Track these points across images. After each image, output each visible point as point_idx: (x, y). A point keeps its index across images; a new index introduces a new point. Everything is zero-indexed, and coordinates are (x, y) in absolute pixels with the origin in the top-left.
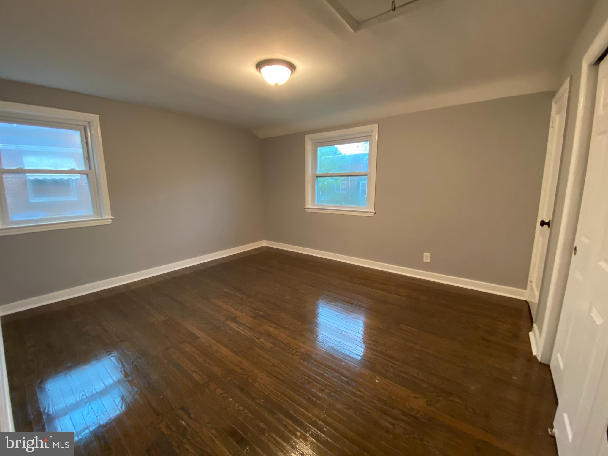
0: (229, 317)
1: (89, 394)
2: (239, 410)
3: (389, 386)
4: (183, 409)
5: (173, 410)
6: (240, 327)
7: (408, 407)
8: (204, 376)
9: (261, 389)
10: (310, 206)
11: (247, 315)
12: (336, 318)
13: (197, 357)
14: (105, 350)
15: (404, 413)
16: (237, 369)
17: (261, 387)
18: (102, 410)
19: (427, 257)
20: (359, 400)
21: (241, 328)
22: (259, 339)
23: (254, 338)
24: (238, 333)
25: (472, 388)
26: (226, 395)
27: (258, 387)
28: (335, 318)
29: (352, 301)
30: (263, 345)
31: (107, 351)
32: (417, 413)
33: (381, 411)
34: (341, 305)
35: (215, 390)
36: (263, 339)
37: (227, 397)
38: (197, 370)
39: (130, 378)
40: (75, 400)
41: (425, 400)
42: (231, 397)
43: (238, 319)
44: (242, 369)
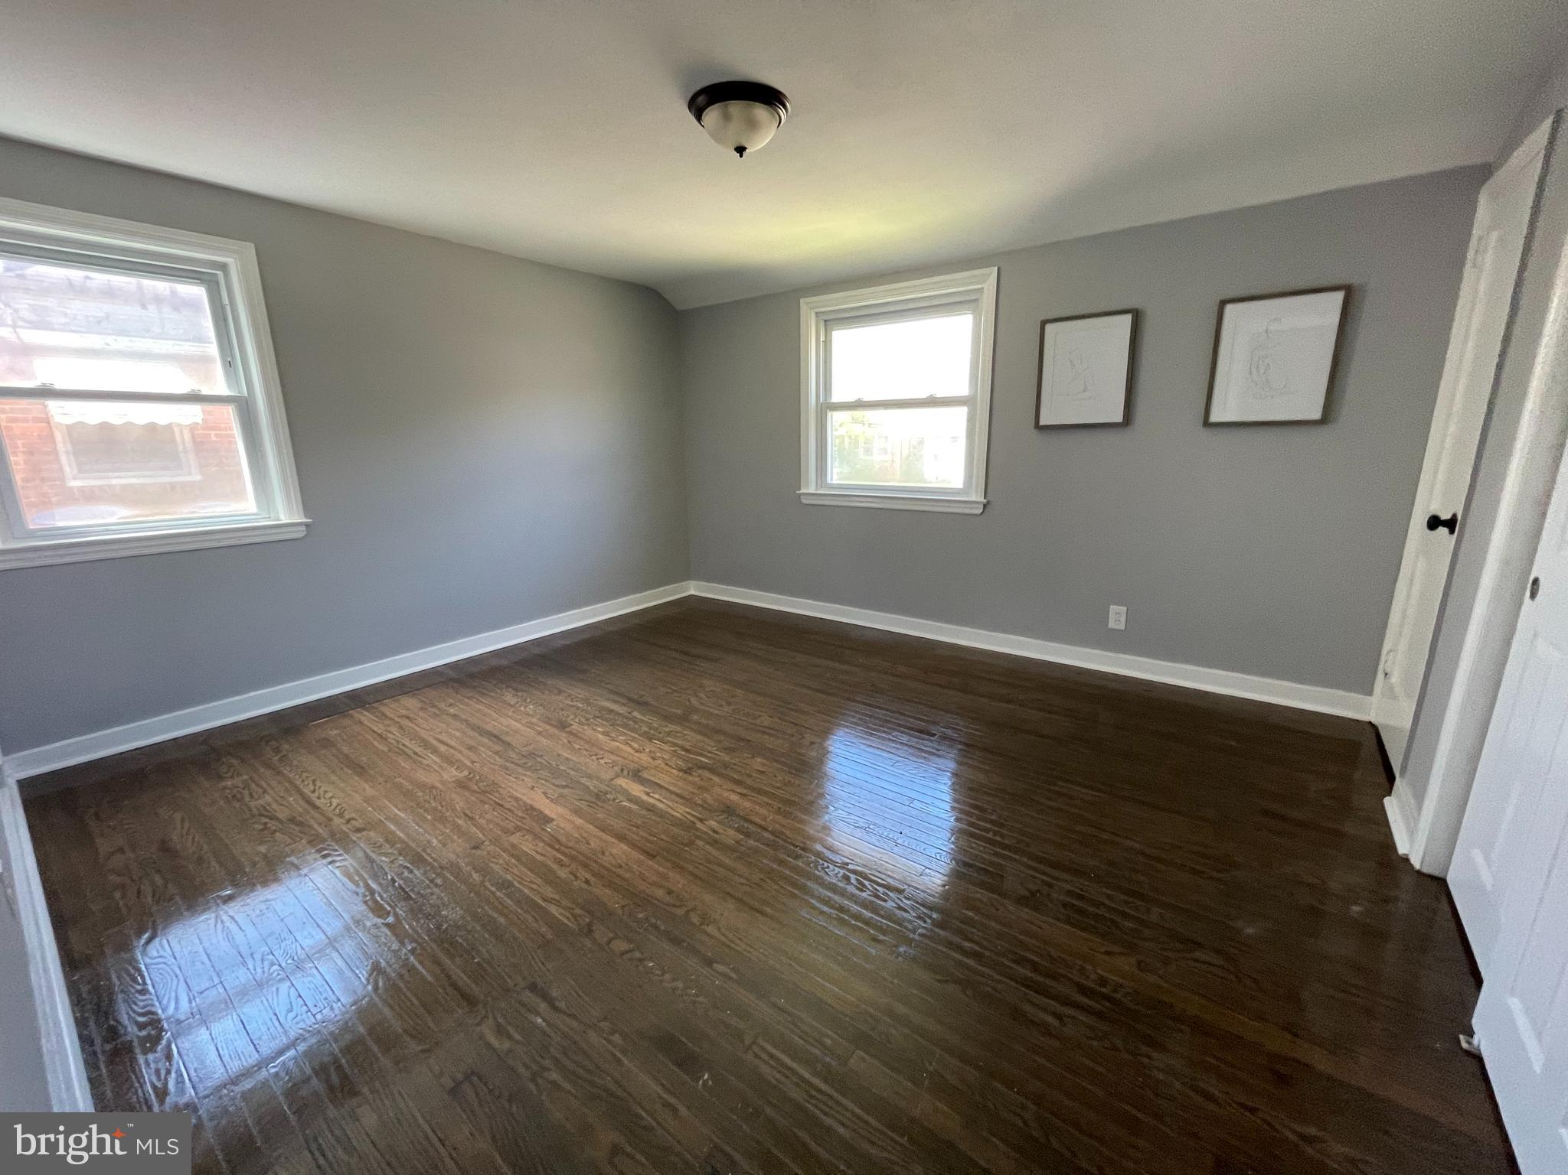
0: (622, 770)
1: (286, 961)
2: (674, 989)
3: (1041, 928)
4: (533, 988)
5: (509, 991)
6: (653, 793)
7: (1093, 976)
8: (578, 911)
9: (723, 939)
10: (812, 490)
11: (667, 764)
12: (895, 770)
13: (555, 867)
14: (319, 851)
15: (1083, 990)
16: (660, 893)
17: (724, 935)
18: (326, 999)
19: (1117, 617)
20: (970, 962)
21: (656, 796)
22: (707, 823)
23: (692, 819)
24: (650, 809)
25: (1250, 931)
26: (638, 955)
27: (716, 935)
28: (891, 768)
29: (933, 729)
30: (717, 836)
31: (323, 853)
32: (1115, 991)
33: (1027, 987)
34: (905, 739)
35: (609, 942)
36: (716, 821)
37: (640, 960)
38: (557, 897)
39: (391, 919)
40: (251, 977)
41: (1133, 960)
42: (651, 959)
43: (645, 775)
44: (670, 892)
